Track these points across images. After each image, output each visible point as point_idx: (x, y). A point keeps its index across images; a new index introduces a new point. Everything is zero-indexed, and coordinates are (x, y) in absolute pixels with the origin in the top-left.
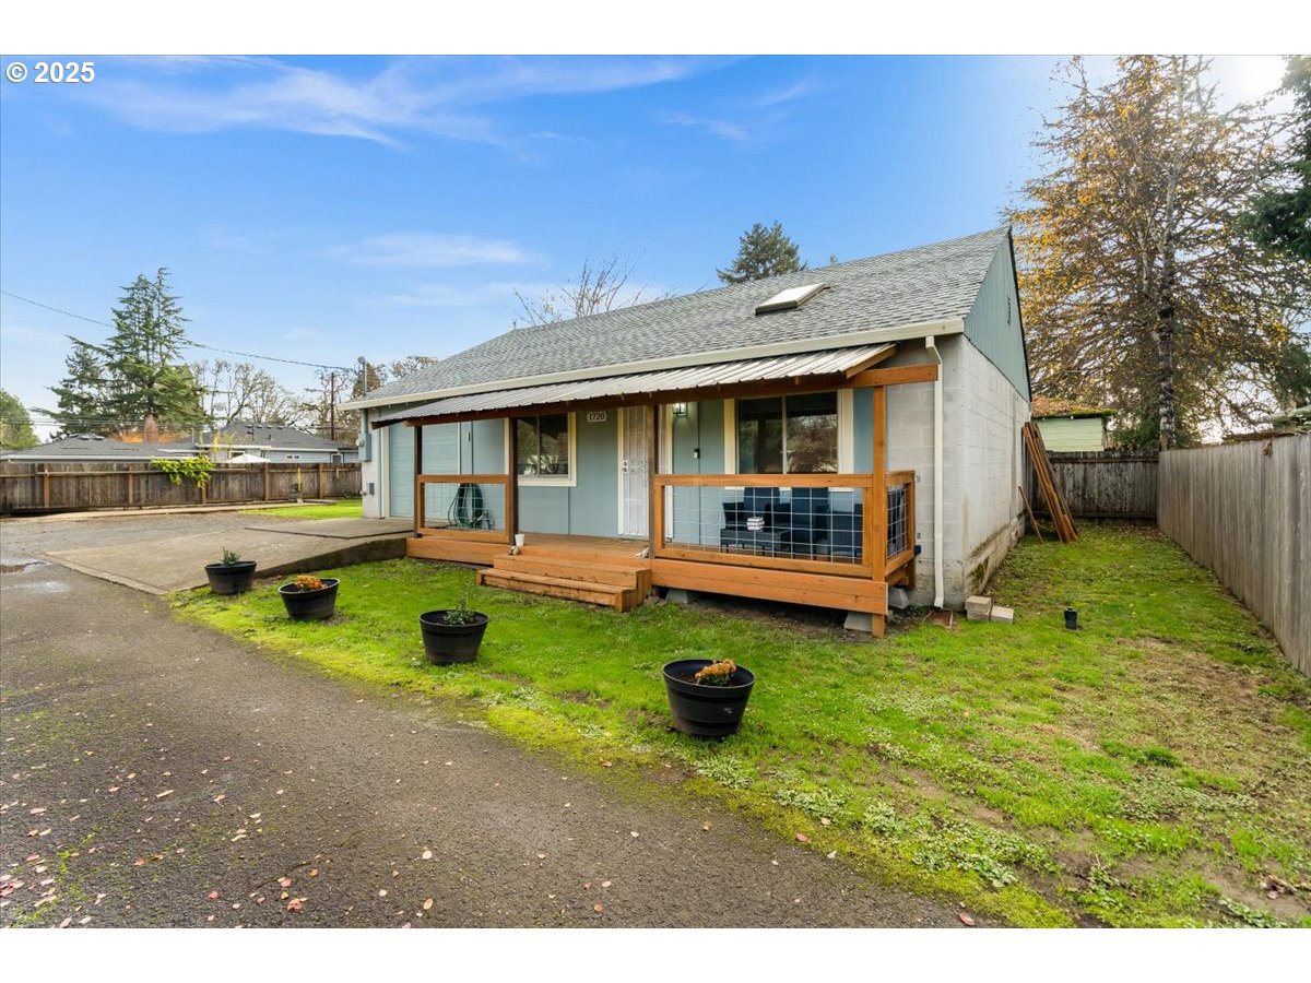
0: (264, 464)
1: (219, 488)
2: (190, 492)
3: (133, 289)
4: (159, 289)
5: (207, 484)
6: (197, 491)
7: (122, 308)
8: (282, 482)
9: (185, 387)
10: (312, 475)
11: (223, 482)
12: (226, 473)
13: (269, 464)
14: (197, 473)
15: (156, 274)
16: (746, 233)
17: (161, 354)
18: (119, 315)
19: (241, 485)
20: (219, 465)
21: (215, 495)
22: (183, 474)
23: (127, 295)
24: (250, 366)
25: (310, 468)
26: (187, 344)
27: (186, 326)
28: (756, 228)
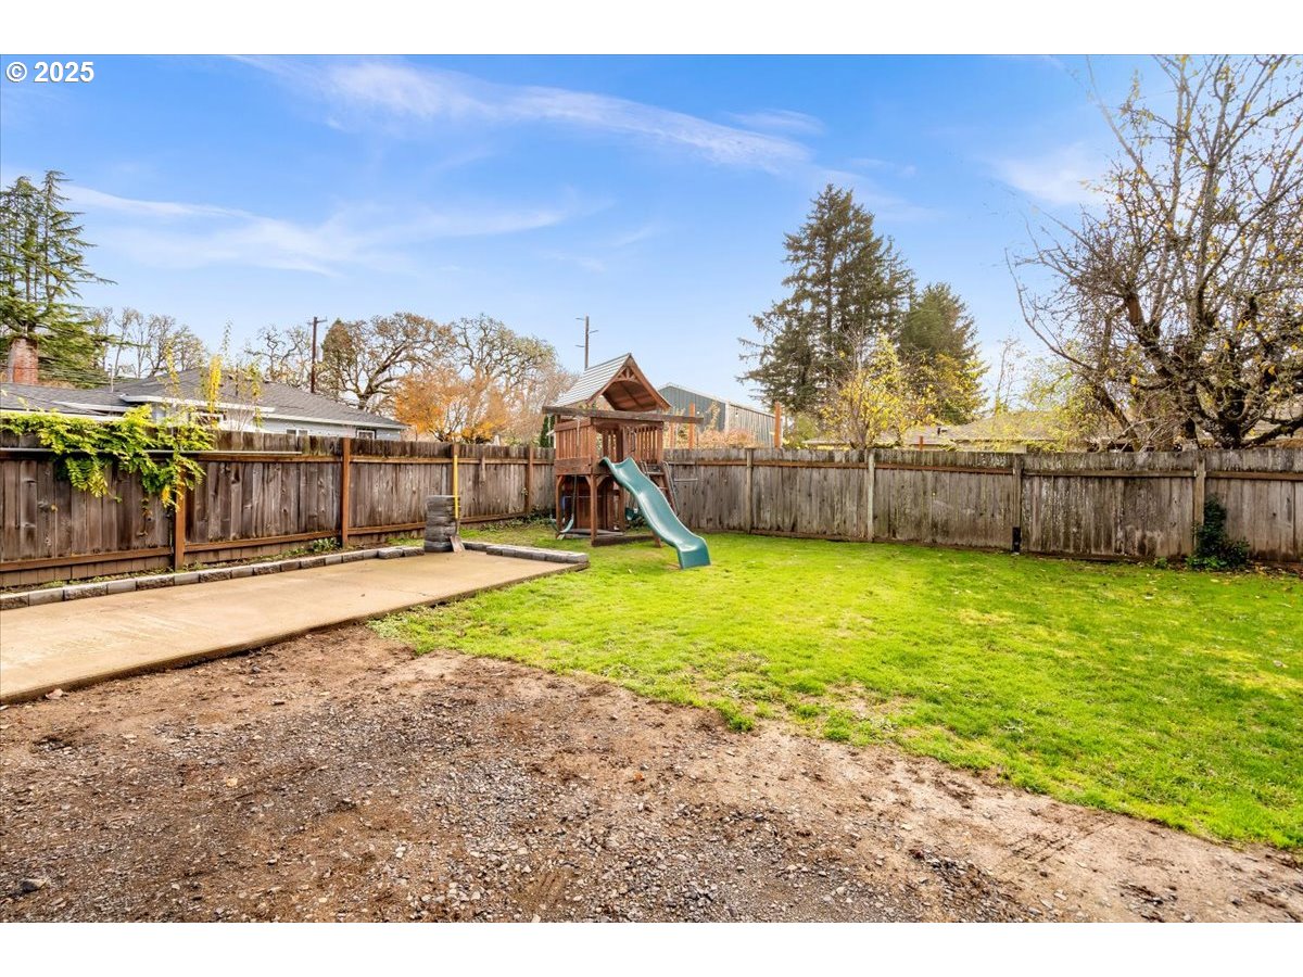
0: (342, 440)
1: (227, 506)
2: (136, 522)
4: (48, 199)
5: (189, 495)
6: (156, 516)
8: (380, 489)
9: (82, 334)
10: (437, 470)
11: (236, 488)
12: (246, 462)
13: (353, 441)
14: (162, 458)
15: (43, 178)
17: (48, 287)
19: (285, 498)
20: (226, 439)
21: (214, 528)
22: (115, 460)
24: (169, 321)
25: (434, 456)
26: (87, 278)
27: (85, 252)
28: (830, 190)
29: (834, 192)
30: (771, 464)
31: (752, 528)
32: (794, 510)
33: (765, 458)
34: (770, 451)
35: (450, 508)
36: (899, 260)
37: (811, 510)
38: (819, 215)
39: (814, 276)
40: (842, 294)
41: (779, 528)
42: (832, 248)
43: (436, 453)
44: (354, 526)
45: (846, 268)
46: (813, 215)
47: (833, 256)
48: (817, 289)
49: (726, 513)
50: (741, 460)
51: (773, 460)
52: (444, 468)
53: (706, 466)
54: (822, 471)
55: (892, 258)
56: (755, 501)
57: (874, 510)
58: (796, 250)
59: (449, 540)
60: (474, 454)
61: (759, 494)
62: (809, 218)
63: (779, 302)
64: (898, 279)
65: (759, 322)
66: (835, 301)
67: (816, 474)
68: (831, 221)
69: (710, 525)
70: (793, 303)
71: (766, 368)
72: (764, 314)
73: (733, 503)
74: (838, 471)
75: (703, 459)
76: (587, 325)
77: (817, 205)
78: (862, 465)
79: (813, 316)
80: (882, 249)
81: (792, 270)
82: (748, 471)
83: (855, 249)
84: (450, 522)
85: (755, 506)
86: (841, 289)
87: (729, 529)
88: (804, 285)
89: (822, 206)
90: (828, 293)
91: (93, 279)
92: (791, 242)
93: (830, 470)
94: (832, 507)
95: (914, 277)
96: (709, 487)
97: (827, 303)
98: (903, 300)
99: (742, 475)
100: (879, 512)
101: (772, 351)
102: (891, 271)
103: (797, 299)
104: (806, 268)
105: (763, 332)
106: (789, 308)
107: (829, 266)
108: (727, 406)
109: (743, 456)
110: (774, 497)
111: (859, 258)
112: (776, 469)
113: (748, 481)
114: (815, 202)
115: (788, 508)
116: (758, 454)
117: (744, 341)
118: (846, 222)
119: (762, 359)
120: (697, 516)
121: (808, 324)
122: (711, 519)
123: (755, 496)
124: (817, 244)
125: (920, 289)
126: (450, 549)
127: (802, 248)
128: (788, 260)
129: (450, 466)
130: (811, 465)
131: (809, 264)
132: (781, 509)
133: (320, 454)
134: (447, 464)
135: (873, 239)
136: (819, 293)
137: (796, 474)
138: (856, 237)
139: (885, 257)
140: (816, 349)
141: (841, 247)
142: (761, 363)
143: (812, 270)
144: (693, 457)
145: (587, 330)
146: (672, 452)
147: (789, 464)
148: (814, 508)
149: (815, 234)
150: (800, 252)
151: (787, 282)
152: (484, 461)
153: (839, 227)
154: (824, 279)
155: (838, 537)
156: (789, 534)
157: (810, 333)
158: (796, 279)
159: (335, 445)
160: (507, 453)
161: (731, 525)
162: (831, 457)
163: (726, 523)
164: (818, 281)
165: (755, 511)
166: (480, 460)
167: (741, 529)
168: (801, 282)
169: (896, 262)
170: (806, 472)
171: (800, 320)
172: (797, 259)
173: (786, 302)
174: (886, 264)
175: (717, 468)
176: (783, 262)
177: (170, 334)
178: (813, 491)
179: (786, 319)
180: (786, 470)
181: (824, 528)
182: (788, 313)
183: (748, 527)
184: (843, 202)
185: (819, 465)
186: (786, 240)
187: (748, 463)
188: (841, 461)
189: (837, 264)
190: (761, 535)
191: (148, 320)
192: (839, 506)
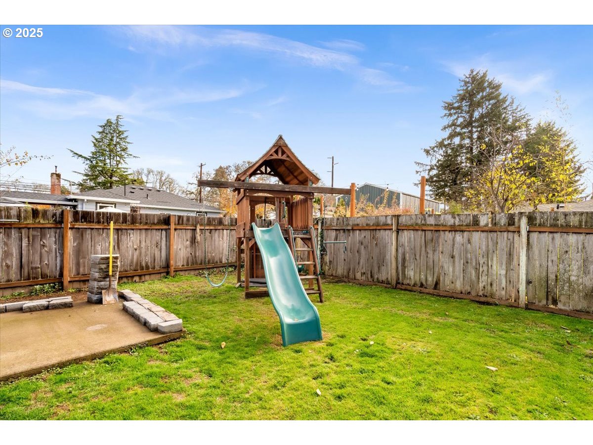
3: (104, 126)
4: (117, 126)
7: (98, 136)
15: (115, 118)
16: (465, 75)
17: (117, 161)
18: (96, 139)
23: (101, 130)
24: (163, 172)
25: (154, 224)
26: (130, 156)
27: (129, 146)
28: (472, 72)
29: (474, 73)
30: (414, 228)
31: (398, 283)
32: (436, 270)
33: (409, 223)
34: (414, 217)
35: (103, 266)
36: (519, 110)
37: (454, 272)
38: (465, 88)
39: (461, 123)
40: (480, 132)
41: (422, 285)
42: (473, 106)
43: (156, 221)
44: (78, 274)
45: (482, 116)
46: (462, 88)
47: (473, 111)
48: (464, 130)
49: (376, 269)
50: (388, 225)
51: (417, 224)
52: (164, 232)
53: (360, 230)
54: (466, 234)
55: (514, 109)
56: (400, 260)
57: (527, 274)
58: (450, 110)
59: (101, 293)
60: (190, 223)
61: (404, 254)
62: (459, 91)
63: (440, 140)
64: (519, 121)
65: (427, 152)
66: (475, 136)
67: (459, 237)
68: (472, 90)
69: (364, 278)
70: (448, 140)
71: (431, 178)
72: (431, 147)
73: (382, 262)
74: (484, 235)
75: (358, 225)
76: (333, 160)
77: (463, 83)
78: (511, 228)
79: (461, 146)
80: (507, 103)
81: (448, 121)
82: (394, 235)
83: (489, 105)
84: (105, 278)
85: (400, 266)
86: (479, 129)
87: (379, 282)
88: (455, 128)
89: (466, 83)
90: (471, 132)
91: (132, 157)
92: (447, 105)
93: (474, 233)
94: (477, 270)
95: (529, 118)
96: (363, 247)
97: (471, 138)
98: (523, 133)
99: (389, 238)
100: (535, 278)
101: (435, 167)
102: (513, 116)
103: (451, 137)
104: (457, 119)
105: (430, 157)
106: (446, 143)
107: (471, 116)
108: (401, 195)
109: (389, 222)
110: (418, 257)
111: (491, 109)
112: (420, 232)
113: (394, 243)
114: (463, 81)
115: (431, 267)
116: (403, 220)
117: (418, 163)
118: (483, 90)
119: (429, 172)
120: (354, 269)
121: (457, 151)
122: (364, 273)
123: (400, 255)
124: (464, 105)
125: (533, 124)
126: (100, 302)
127: (454, 108)
128: (445, 116)
129: (168, 231)
130: (454, 229)
131: (458, 117)
132: (424, 268)
133: (42, 221)
134: (166, 230)
135: (501, 97)
136: (465, 133)
137: (439, 237)
138: (489, 97)
139: (509, 108)
140: (463, 165)
141: (479, 104)
142: (428, 175)
143: (461, 120)
144: (351, 223)
145: (333, 163)
146: (335, 220)
147: (432, 228)
148: (457, 269)
149: (463, 98)
150: (452, 110)
151: (445, 128)
152: (199, 227)
153: (478, 93)
154: (469, 124)
155: (483, 299)
156: (432, 291)
157: (459, 155)
158: (450, 126)
159: (58, 215)
160: (220, 222)
161: (380, 279)
162: (476, 222)
163: (376, 277)
164: (463, 126)
165: (400, 268)
166: (196, 227)
167: (388, 283)
168: (453, 127)
169: (516, 111)
170: (449, 236)
171: (452, 149)
172: (450, 115)
173: (444, 140)
174: (510, 113)
175: (369, 231)
176: (442, 117)
177: (163, 178)
178: (456, 253)
179: (444, 149)
180: (429, 234)
181: (468, 288)
182: (445, 146)
183: (394, 282)
184: (481, 78)
185: (463, 228)
186: (443, 104)
187: (394, 227)
188: (487, 225)
189: (476, 115)
190: (406, 290)
191: (156, 173)
192: (485, 268)
